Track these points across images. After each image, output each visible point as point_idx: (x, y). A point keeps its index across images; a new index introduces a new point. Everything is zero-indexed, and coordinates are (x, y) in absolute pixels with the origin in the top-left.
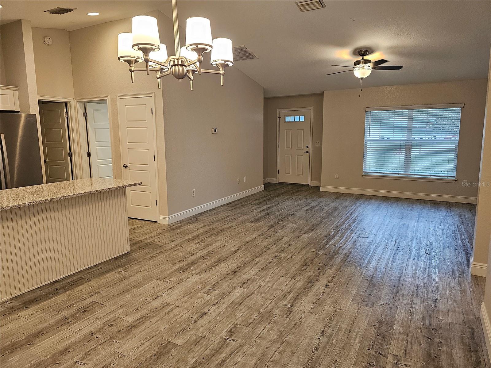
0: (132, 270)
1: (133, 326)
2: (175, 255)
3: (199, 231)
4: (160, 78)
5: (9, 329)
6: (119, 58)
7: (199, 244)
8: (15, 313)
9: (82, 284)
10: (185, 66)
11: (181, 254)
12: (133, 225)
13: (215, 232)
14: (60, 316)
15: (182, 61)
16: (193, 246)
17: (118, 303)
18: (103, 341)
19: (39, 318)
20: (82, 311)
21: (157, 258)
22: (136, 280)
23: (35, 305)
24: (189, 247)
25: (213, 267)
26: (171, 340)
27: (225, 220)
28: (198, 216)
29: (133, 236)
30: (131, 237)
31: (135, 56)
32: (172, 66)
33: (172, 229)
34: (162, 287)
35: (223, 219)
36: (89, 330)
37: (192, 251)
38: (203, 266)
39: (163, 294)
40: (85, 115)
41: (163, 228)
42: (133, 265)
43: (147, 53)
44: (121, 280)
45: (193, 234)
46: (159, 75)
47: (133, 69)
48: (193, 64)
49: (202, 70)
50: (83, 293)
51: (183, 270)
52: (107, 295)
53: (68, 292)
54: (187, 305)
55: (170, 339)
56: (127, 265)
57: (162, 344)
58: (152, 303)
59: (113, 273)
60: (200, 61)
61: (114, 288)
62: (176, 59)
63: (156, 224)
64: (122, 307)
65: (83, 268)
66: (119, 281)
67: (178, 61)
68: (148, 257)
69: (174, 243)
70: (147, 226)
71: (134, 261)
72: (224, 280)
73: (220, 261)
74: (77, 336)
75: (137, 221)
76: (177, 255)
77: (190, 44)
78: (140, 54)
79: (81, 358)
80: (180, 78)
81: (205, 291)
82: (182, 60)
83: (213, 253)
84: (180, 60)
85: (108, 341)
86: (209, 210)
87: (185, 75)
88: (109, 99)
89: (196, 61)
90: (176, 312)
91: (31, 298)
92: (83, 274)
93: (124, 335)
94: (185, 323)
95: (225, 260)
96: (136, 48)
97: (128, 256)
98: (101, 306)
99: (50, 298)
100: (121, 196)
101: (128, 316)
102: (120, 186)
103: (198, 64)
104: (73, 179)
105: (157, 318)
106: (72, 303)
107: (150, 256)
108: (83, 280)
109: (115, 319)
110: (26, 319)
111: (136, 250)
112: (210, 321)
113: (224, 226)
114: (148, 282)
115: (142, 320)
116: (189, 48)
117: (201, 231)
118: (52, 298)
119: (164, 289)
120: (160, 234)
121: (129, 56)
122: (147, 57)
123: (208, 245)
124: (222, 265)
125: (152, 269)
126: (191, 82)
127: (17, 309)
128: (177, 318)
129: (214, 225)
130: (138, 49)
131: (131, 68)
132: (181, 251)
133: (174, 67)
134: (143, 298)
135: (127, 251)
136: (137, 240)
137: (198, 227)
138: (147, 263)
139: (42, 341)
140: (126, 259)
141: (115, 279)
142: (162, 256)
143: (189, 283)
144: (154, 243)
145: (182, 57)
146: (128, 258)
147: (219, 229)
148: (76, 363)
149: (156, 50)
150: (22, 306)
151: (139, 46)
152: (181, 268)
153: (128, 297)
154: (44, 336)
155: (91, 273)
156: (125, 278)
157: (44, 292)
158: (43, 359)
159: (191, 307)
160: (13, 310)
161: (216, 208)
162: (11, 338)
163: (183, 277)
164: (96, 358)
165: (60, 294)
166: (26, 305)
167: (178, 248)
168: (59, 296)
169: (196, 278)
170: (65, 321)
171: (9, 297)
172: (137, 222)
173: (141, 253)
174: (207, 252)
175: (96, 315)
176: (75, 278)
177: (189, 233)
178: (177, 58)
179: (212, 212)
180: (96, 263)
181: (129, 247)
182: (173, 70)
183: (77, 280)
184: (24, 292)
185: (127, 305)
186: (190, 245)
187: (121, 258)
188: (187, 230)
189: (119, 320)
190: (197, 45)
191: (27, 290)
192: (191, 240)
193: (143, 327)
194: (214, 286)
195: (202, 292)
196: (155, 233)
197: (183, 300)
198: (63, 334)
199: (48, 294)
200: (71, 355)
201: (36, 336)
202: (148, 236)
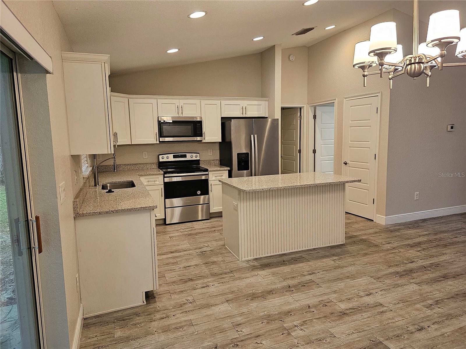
0: (346, 261)
1: (345, 314)
2: (391, 257)
3: (421, 238)
4: (392, 78)
5: (251, 282)
6: (354, 66)
7: (421, 252)
8: (255, 271)
9: (303, 262)
10: (423, 63)
11: (398, 258)
12: (349, 219)
13: (442, 243)
14: (285, 283)
15: (419, 59)
16: (412, 253)
17: (332, 288)
18: (318, 317)
19: (271, 280)
20: (302, 285)
21: (371, 256)
22: (349, 272)
23: (269, 269)
24: (409, 253)
25: (437, 281)
26: (383, 341)
27: (458, 232)
28: (421, 222)
29: (348, 229)
30: (346, 230)
31: (369, 62)
32: (407, 65)
33: (390, 230)
34: (375, 286)
35: (454, 231)
36: (307, 303)
37: (412, 257)
38: (424, 277)
39: (376, 293)
40: (315, 117)
41: (379, 228)
42: (347, 257)
43: (382, 57)
44: (336, 268)
45: (414, 240)
46: (391, 76)
47: (366, 73)
48: (434, 60)
49: (444, 65)
50: (303, 269)
51: (401, 275)
52: (323, 278)
53: (292, 266)
54: (402, 312)
55: (381, 339)
56: (342, 255)
57: (372, 341)
58: (364, 298)
59: (329, 259)
60: (442, 56)
61: (328, 273)
62: (412, 58)
63: (372, 222)
64: (335, 292)
65: (304, 249)
66: (334, 268)
67: (415, 60)
68: (363, 253)
69: (390, 245)
70: (363, 223)
71: (348, 253)
72: (452, 299)
73: (448, 277)
74: (297, 305)
75: (353, 216)
76: (393, 258)
77: (431, 41)
78: (375, 59)
79: (300, 324)
80: (416, 76)
81: (425, 304)
82: (420, 57)
83: (438, 266)
84: (418, 57)
85: (322, 318)
86: (436, 218)
87: (423, 72)
88: (336, 102)
89: (438, 56)
90: (389, 315)
91: (266, 263)
92: (304, 254)
93: (336, 318)
94: (399, 329)
95: (454, 277)
96: (372, 54)
97: (342, 247)
98: (318, 285)
99: (278, 267)
100: (341, 191)
101: (340, 303)
102: (340, 181)
103: (439, 59)
104: (300, 172)
105: (368, 314)
106: (294, 275)
107: (364, 252)
108: (304, 259)
109: (329, 301)
110: (262, 278)
111: (351, 244)
112: (430, 339)
113: (455, 239)
114: (361, 277)
115: (353, 311)
116: (430, 45)
117: (425, 239)
118: (280, 267)
119: (377, 288)
120: (376, 233)
121: (364, 63)
122: (382, 61)
123: (432, 256)
124: (450, 283)
125: (365, 266)
126: (428, 79)
127: (257, 268)
128: (390, 321)
129: (442, 235)
130: (374, 55)
131: (364, 73)
132: (398, 255)
133: (409, 66)
134: (356, 291)
135: (342, 243)
136: (352, 234)
137: (420, 234)
138: (360, 258)
139: (272, 298)
140: (341, 250)
141: (330, 265)
142: (377, 255)
143: (406, 291)
144: (369, 240)
145: (420, 55)
146: (343, 249)
147: (448, 240)
148: (296, 326)
149: (392, 53)
150: (260, 267)
151: (375, 52)
152: (398, 273)
153: (341, 285)
154: (274, 296)
155: (310, 255)
156: (339, 267)
157: (275, 260)
158: (272, 313)
159: (407, 316)
160: (254, 268)
161: (445, 216)
162: (252, 289)
163: (399, 282)
164: (312, 329)
165: (286, 265)
166: (263, 267)
167: (395, 251)
168: (285, 267)
169: (414, 287)
170: (289, 289)
171: (252, 258)
172: (353, 218)
173: (355, 248)
174: (430, 264)
175: (313, 292)
176: (298, 255)
177: (408, 239)
178: (415, 56)
179: (439, 220)
180: (314, 247)
181: (344, 239)
182: (409, 70)
183: (299, 258)
184: (262, 256)
185: (340, 292)
186: (410, 251)
187: (336, 248)
188: (407, 234)
189: (332, 303)
190: (440, 40)
191: (264, 256)
192: (412, 246)
193: (355, 317)
194: (437, 302)
195: (422, 304)
196: (371, 231)
197: (397, 306)
198: (287, 299)
199: (277, 262)
200: (292, 318)
201: (268, 293)
202: (363, 232)
